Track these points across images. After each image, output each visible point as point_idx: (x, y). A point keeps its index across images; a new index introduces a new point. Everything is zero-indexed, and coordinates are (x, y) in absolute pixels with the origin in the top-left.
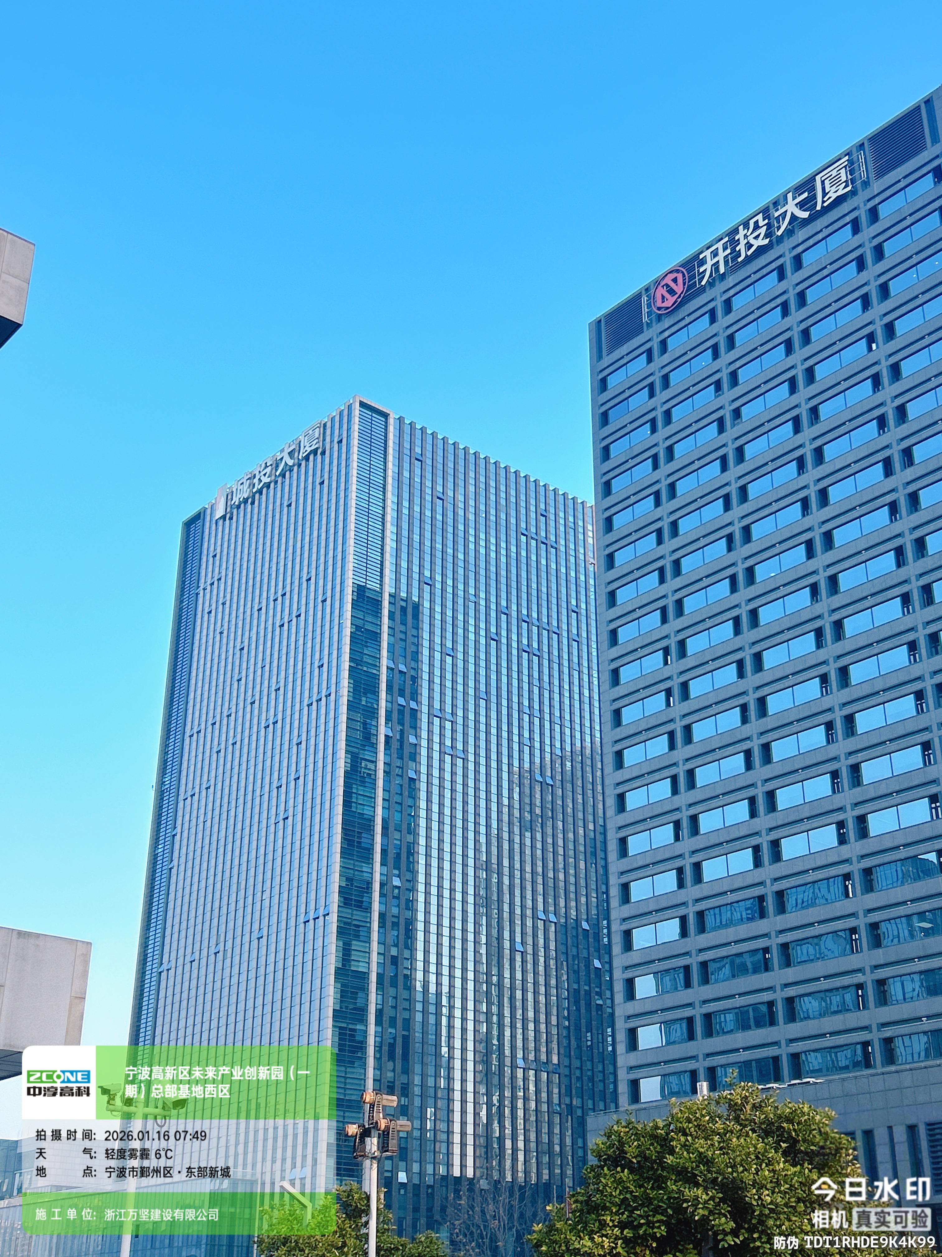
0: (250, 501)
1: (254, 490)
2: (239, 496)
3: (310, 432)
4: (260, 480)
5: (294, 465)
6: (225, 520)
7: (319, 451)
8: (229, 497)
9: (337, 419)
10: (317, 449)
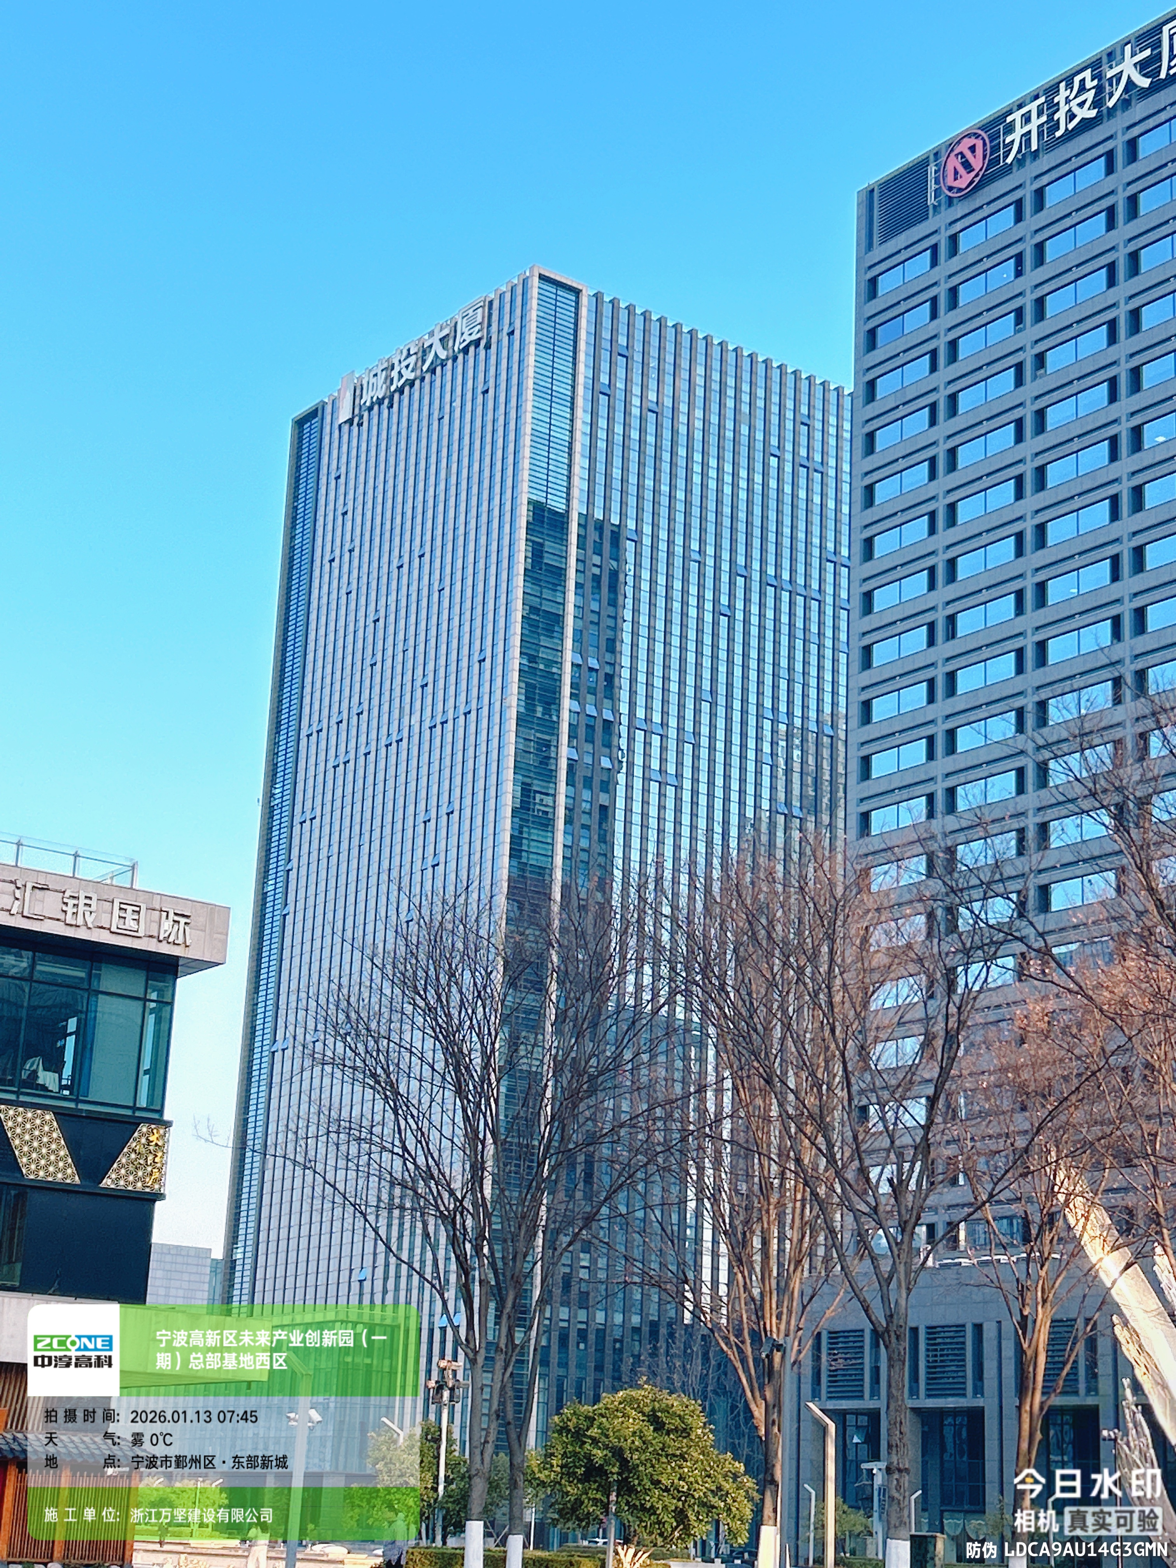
0: (386, 401)
1: (393, 388)
2: (371, 394)
3: (471, 312)
4: (400, 375)
5: (447, 359)
6: (351, 424)
7: (483, 343)
8: (358, 392)
9: (508, 297)
10: (480, 339)
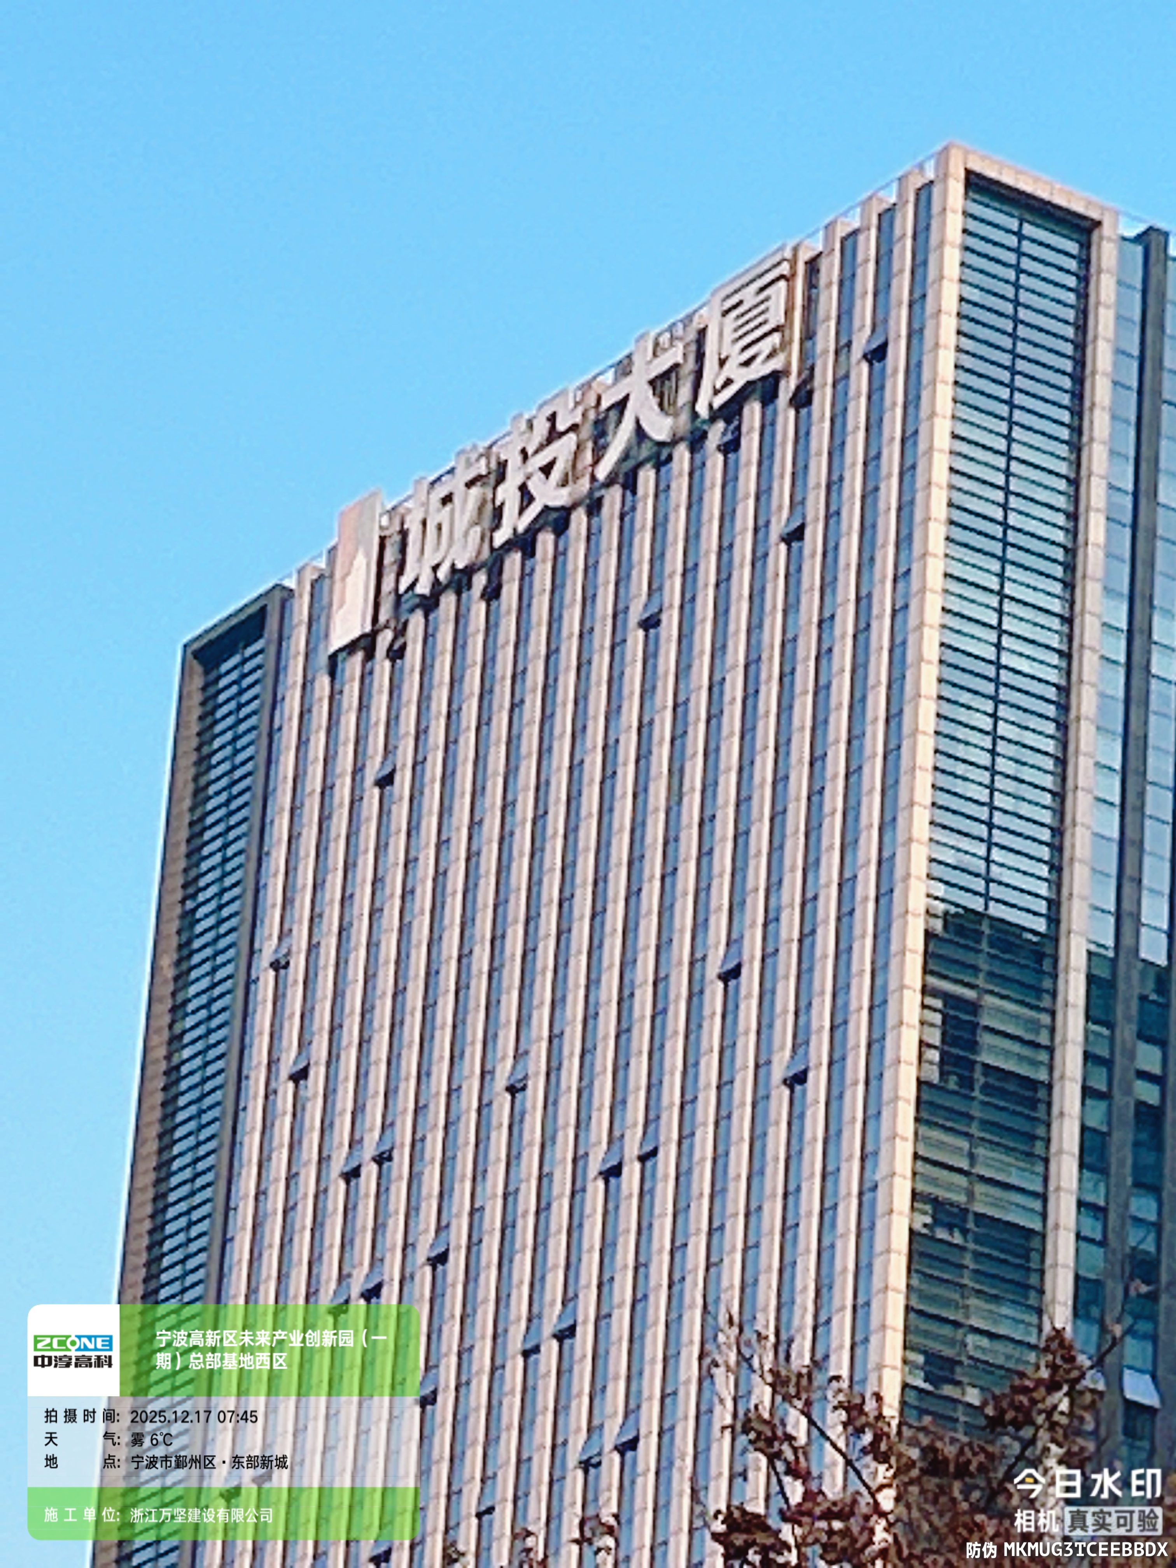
0: (480, 580)
1: (501, 537)
2: (430, 560)
3: (749, 296)
4: (526, 496)
5: (674, 442)
6: (370, 655)
7: (788, 387)
8: (390, 556)
9: (868, 246)
10: (775, 377)
